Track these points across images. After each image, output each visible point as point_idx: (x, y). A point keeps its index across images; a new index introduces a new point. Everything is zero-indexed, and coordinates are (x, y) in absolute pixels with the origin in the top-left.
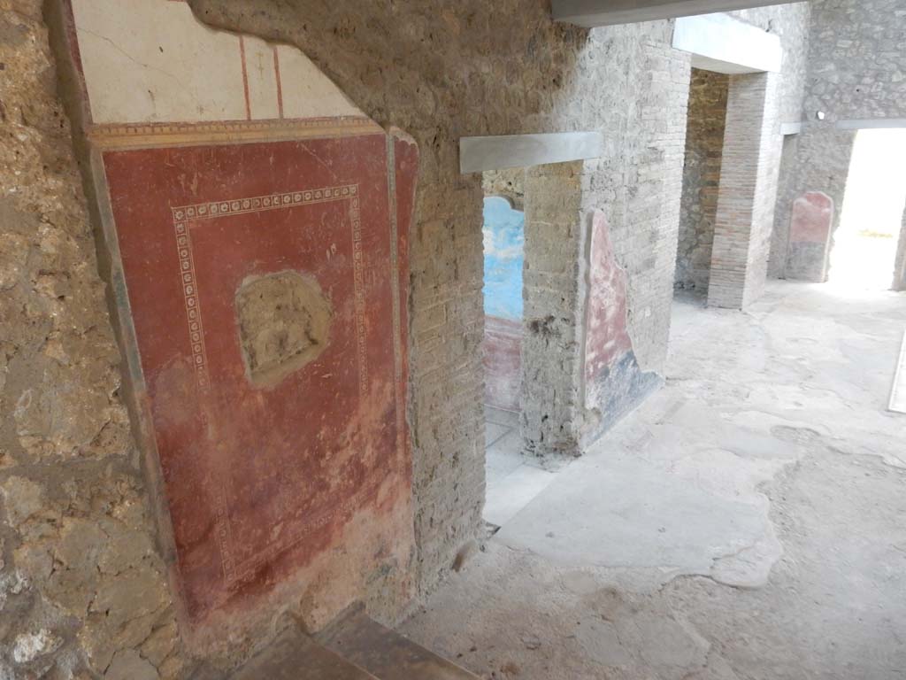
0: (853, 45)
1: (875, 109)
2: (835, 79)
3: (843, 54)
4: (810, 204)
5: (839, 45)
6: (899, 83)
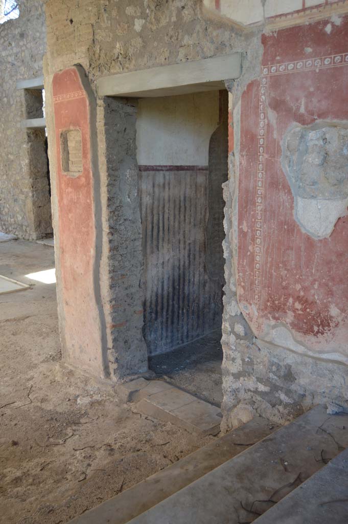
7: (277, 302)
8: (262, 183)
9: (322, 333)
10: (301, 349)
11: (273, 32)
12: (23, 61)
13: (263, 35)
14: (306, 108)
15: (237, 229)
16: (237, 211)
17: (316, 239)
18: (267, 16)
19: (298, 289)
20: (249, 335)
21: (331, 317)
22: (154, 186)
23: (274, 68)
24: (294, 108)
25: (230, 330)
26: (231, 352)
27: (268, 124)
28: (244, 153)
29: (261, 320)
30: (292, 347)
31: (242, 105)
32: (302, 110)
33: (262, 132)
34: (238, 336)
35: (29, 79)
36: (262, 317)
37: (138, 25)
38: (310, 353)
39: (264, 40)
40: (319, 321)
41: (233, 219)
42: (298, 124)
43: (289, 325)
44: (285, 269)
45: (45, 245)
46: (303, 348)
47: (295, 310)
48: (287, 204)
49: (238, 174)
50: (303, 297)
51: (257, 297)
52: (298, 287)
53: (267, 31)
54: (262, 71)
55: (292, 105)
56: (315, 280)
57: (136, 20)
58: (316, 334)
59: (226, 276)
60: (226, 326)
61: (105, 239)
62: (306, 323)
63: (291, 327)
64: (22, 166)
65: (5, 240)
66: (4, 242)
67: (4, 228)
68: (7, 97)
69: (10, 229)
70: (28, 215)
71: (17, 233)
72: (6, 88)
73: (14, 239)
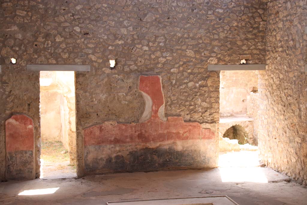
0: (27, 15)
1: (49, 59)
2: (20, 36)
3: (22, 20)
4: (18, 123)
5: (17, 13)
6: (60, 43)
64: (302, 109)
65: (276, 180)
66: (276, 182)
67: (276, 166)
68: (293, 40)
69: (283, 169)
70: (302, 158)
71: (289, 174)
72: (293, 31)
73: (285, 181)
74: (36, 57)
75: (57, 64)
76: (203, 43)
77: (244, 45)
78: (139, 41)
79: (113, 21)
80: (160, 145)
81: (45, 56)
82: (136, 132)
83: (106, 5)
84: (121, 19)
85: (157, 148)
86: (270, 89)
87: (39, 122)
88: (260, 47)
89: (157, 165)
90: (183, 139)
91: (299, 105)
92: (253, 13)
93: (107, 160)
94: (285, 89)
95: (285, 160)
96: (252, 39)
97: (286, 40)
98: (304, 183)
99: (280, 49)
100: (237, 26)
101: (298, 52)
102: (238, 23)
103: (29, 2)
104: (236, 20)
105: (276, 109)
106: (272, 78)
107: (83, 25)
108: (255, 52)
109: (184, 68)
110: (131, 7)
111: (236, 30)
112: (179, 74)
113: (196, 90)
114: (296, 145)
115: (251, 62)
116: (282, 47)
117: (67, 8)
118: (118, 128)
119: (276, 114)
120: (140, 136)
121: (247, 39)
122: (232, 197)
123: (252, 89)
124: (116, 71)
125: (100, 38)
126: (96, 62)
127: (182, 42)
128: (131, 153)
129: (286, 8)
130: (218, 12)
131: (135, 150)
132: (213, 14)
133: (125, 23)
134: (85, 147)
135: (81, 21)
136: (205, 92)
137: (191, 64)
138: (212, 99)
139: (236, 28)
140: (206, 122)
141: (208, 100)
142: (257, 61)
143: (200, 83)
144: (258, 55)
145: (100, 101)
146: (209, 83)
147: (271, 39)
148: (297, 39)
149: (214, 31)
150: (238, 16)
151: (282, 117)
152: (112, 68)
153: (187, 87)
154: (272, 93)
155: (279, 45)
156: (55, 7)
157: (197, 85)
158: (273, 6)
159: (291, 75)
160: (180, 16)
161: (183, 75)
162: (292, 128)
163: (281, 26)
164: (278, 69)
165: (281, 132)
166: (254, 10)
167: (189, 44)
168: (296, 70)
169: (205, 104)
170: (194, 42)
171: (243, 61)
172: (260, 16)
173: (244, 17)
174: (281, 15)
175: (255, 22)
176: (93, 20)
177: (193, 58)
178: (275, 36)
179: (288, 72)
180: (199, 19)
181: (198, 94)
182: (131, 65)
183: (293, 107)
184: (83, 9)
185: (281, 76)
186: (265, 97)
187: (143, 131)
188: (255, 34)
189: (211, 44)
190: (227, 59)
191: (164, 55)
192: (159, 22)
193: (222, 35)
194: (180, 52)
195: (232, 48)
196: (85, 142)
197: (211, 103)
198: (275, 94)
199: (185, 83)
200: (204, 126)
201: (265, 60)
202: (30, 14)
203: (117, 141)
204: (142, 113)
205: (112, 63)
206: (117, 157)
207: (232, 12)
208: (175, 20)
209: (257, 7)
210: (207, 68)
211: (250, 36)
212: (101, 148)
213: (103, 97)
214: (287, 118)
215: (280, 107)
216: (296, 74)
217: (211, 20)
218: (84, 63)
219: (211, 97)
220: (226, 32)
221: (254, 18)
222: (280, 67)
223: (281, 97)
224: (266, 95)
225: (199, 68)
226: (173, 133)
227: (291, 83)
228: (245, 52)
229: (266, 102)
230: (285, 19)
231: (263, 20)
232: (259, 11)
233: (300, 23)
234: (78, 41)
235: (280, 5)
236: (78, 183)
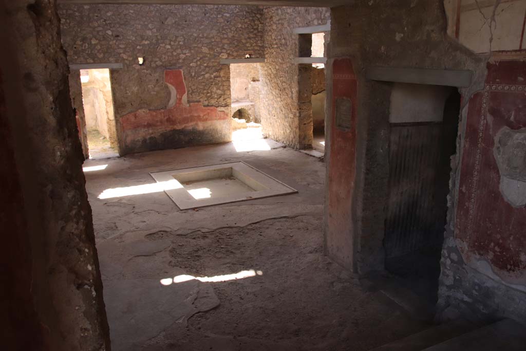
1: (87, 59)
6: (96, 45)
7: (482, 244)
8: (479, 162)
9: (513, 271)
10: (497, 278)
11: (495, 62)
12: (299, 13)
13: (488, 63)
14: (515, 118)
15: (458, 189)
16: (459, 177)
17: (514, 207)
18: (492, 50)
19: (498, 238)
20: (460, 262)
21: (521, 261)
22: (400, 137)
23: (494, 86)
24: (506, 117)
25: (447, 255)
26: (446, 270)
27: (487, 124)
28: (468, 140)
29: (469, 253)
30: (490, 276)
31: (469, 108)
32: (512, 118)
33: (482, 128)
34: (452, 261)
35: (302, 27)
36: (471, 251)
37: (398, 37)
38: (503, 282)
39: (489, 66)
40: (512, 262)
41: (456, 182)
42: (508, 127)
43: (489, 261)
44: (491, 223)
45: (306, 154)
46: (498, 278)
47: (494, 252)
48: (496, 180)
49: (462, 153)
50: (502, 243)
51: (468, 237)
52: (499, 236)
53: (492, 60)
54: (485, 87)
55: (505, 114)
56: (511, 234)
57: (397, 33)
58: (509, 270)
59: (448, 218)
60: (445, 252)
61: (362, 176)
62: (502, 262)
63: (491, 263)
64: (294, 92)
65: (276, 147)
66: (276, 148)
67: (275, 137)
68: (284, 39)
69: (280, 139)
70: (294, 129)
71: (285, 142)
72: (284, 32)
73: (282, 147)
74: (76, 57)
75: (94, 63)
76: (215, 41)
77: (247, 42)
78: (162, 41)
79: (139, 24)
80: (185, 127)
81: (84, 57)
82: (164, 117)
83: (132, 11)
84: (146, 23)
85: (183, 129)
86: (269, 78)
87: (84, 113)
88: (260, 45)
89: (183, 142)
90: (203, 121)
91: (291, 89)
92: (253, 17)
93: (142, 141)
94: (280, 77)
95: (282, 132)
96: (253, 38)
97: (280, 39)
98: (295, 147)
99: (275, 46)
100: (241, 27)
101: (289, 48)
102: (242, 25)
103: (67, 11)
104: (240, 23)
105: (274, 93)
106: (270, 69)
107: (114, 29)
108: (256, 48)
109: (201, 62)
110: (154, 13)
111: (240, 30)
112: (197, 68)
113: (212, 80)
114: (290, 120)
115: (253, 56)
116: (276, 44)
117: (99, 15)
118: (150, 115)
119: (274, 97)
120: (169, 120)
121: (249, 38)
122: (246, 162)
123: (252, 79)
124: (145, 67)
125: (130, 39)
126: (127, 60)
127: (198, 41)
128: (162, 134)
129: (278, 15)
130: (226, 16)
131: (165, 131)
132: (222, 17)
133: (150, 26)
134: (124, 132)
135: (112, 25)
136: (219, 81)
137: (207, 59)
138: (225, 87)
139: (241, 29)
140: (221, 106)
141: (221, 88)
142: (258, 56)
143: (214, 74)
144: (259, 50)
145: (133, 92)
146: (222, 74)
147: (268, 38)
148: (288, 38)
149: (223, 32)
150: (241, 19)
151: (279, 99)
152: (141, 65)
153: (204, 78)
154: (270, 81)
155: (275, 42)
156: (89, 14)
157: (212, 76)
158: (268, 12)
159: (284, 66)
160: (195, 19)
161: (200, 68)
162: (286, 107)
163: (275, 28)
164: (275, 62)
165: (278, 110)
166: (254, 15)
167: (204, 42)
168: (288, 62)
169: (219, 92)
170: (207, 41)
171: (247, 56)
172: (258, 20)
173: (246, 20)
174: (275, 19)
175: (255, 24)
176: (121, 25)
177: (208, 54)
178: (271, 35)
179: (282, 64)
180: (211, 21)
181: (214, 83)
182: (157, 61)
183: (287, 91)
184: (113, 15)
185: (277, 67)
186: (266, 84)
187: (171, 116)
188: (255, 34)
189: (221, 42)
190: (235, 54)
191: (184, 52)
192: (179, 25)
193: (230, 35)
194: (196, 49)
195: (238, 46)
196: (123, 128)
197: (224, 91)
198: (273, 81)
199: (202, 75)
200: (220, 109)
201: (264, 55)
202: (68, 21)
203: (149, 125)
204: (169, 101)
205: (141, 61)
206: (151, 138)
207: (237, 16)
208: (191, 23)
209: (256, 12)
210: (219, 62)
211: (251, 35)
212: (137, 132)
213: (135, 89)
214: (282, 99)
215: (277, 91)
216: (288, 65)
217: (221, 23)
218: (117, 62)
219: (223, 86)
220: (233, 32)
221: (254, 21)
222: (276, 60)
223: (277, 84)
224: (266, 83)
225: (213, 62)
226: (195, 116)
227: (285, 72)
228: (249, 48)
229: (266, 88)
230: (277, 22)
231: (261, 23)
232: (257, 15)
233: (289, 26)
234: (111, 43)
235: (273, 12)
236: (121, 161)
